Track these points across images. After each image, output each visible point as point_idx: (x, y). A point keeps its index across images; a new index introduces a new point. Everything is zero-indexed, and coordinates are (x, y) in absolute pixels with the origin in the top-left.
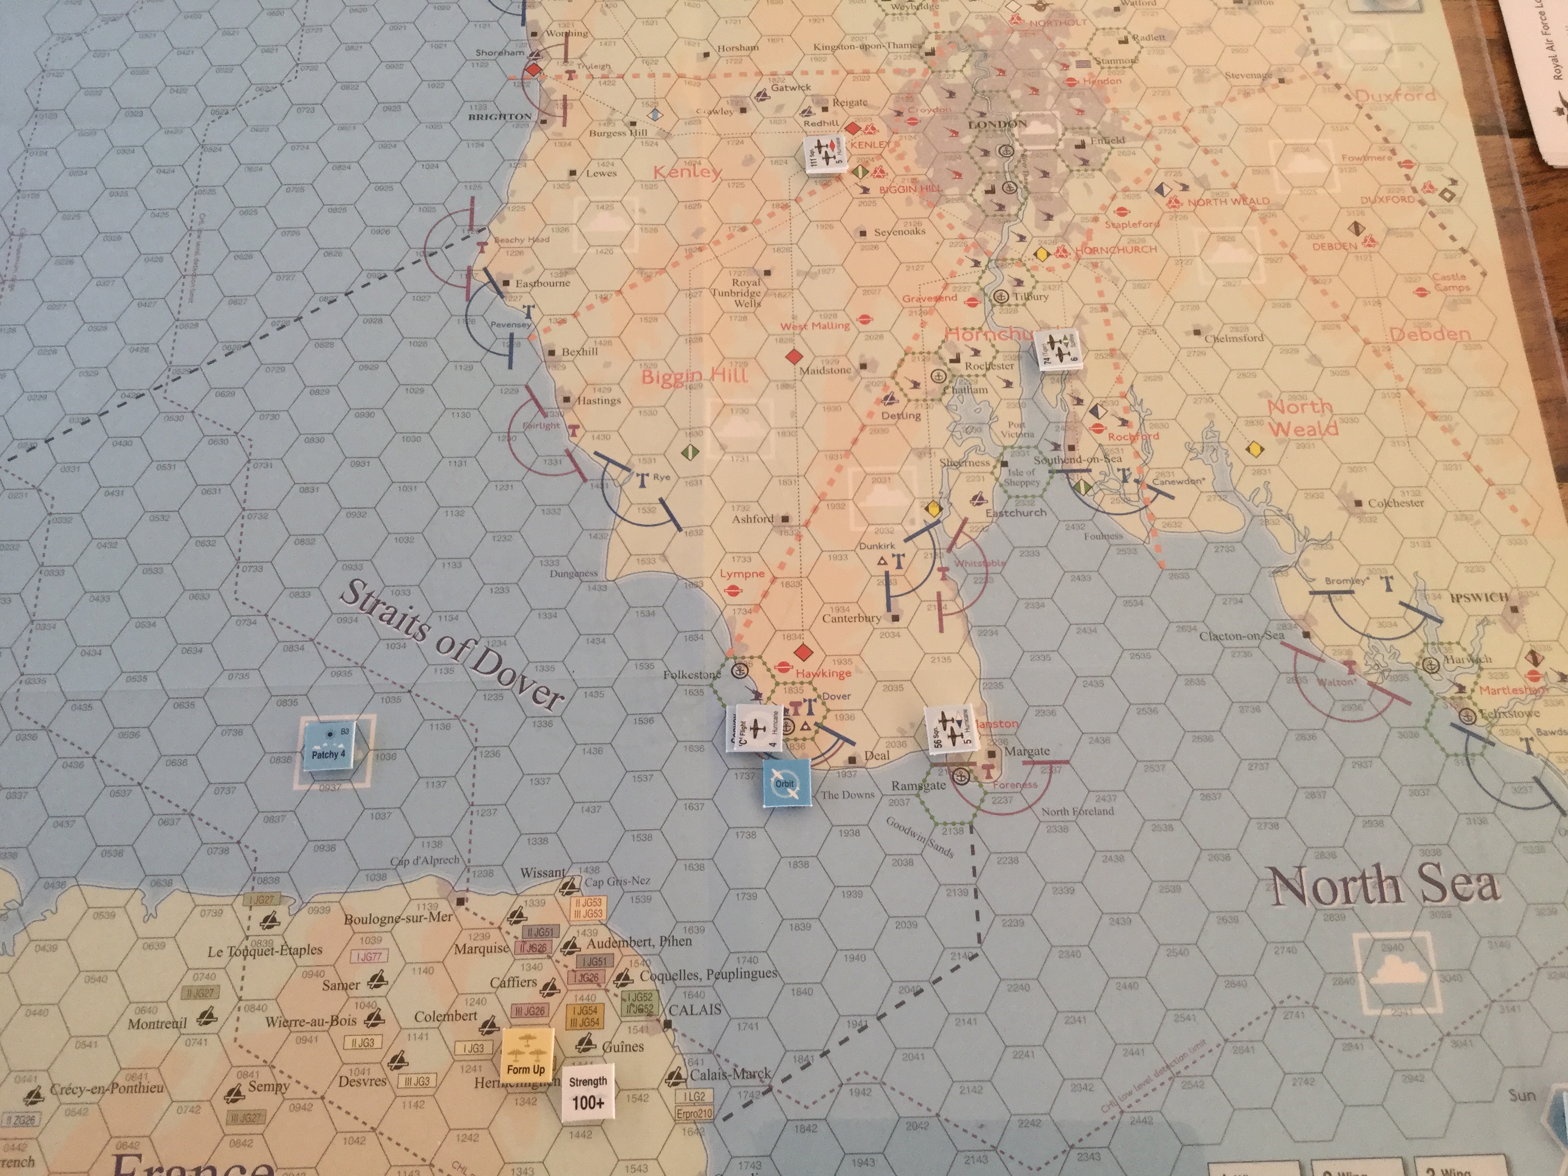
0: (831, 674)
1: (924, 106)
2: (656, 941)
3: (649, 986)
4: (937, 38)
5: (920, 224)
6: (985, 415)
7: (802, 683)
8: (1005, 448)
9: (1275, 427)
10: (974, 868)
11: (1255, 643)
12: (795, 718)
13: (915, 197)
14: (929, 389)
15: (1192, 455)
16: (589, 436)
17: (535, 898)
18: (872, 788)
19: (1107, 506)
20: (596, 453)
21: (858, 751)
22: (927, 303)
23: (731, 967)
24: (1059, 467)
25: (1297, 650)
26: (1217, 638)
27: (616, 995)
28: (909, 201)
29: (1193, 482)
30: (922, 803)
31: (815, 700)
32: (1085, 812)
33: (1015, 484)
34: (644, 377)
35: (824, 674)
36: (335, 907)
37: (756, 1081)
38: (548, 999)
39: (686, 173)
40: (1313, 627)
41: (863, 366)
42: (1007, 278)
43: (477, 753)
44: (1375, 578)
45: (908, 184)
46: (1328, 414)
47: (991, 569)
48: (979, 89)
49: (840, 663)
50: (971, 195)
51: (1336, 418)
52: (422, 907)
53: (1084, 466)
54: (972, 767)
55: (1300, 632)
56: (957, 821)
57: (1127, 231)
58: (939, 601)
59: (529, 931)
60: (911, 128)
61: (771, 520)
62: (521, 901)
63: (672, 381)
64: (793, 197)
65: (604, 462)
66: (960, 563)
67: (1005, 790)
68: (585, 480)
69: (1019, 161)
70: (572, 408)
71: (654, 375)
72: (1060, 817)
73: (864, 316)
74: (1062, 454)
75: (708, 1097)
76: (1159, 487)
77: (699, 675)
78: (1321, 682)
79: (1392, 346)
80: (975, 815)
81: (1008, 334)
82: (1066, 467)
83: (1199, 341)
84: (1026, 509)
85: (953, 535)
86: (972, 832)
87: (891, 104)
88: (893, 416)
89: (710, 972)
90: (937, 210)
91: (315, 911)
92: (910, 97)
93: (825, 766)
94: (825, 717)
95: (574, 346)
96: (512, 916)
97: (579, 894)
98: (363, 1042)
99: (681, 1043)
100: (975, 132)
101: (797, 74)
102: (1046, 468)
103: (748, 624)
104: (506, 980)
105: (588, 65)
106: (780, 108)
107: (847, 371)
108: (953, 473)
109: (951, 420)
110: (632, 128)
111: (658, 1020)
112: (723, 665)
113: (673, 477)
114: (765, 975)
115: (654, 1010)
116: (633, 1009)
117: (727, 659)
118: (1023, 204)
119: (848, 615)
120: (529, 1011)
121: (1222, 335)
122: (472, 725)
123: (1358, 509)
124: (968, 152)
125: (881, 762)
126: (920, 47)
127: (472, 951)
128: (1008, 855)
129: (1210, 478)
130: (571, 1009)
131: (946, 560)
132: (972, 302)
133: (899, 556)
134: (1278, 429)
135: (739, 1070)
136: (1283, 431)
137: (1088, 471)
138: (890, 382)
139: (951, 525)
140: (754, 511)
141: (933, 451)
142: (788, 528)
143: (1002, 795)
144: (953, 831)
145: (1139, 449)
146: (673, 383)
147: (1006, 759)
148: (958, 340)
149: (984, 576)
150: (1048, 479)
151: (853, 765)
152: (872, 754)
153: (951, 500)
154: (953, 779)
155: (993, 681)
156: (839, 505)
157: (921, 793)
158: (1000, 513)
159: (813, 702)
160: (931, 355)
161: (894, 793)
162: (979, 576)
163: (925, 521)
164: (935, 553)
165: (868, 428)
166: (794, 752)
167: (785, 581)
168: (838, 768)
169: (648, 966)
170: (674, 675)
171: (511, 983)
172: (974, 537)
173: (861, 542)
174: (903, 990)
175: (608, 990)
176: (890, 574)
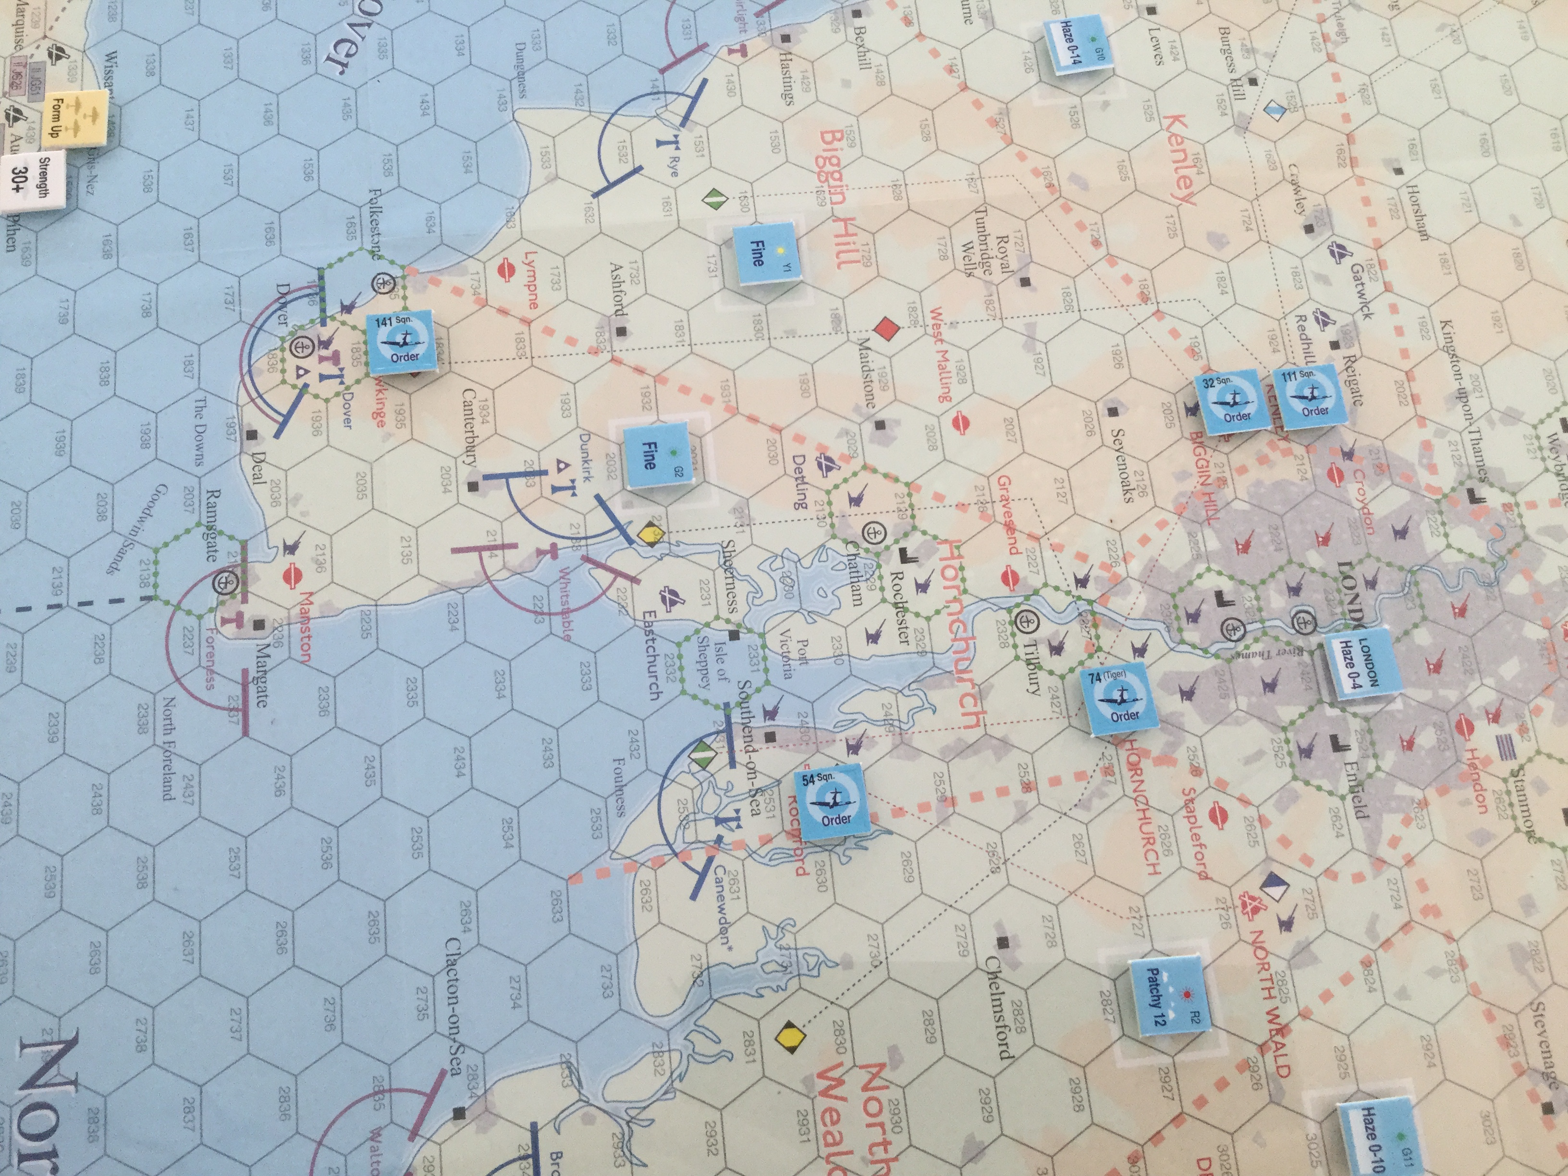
0: (381, 402)
1: (1370, 495)
4: (1507, 507)
5: (1143, 493)
6: (814, 603)
8: (762, 635)
9: (835, 1074)
10: (90, 603)
11: (444, 1028)
12: (314, 358)
13: (1192, 484)
14: (851, 520)
15: (773, 930)
16: (732, 69)
18: (210, 460)
19: (672, 794)
20: (705, 82)
21: (266, 443)
22: (999, 510)
24: (736, 717)
25: (430, 1098)
26: (451, 965)
28: (1182, 476)
29: (723, 931)
30: (188, 531)
31: (342, 383)
32: (168, 759)
33: (702, 654)
34: (832, 133)
35: (381, 392)
39: (1181, 156)
40: (475, 1125)
41: (880, 425)
42: (1063, 630)
45: (1214, 473)
47: (556, 619)
48: (1420, 576)
49: (399, 413)
50: (1209, 569)
53: (741, 757)
54: (239, 597)
55: (465, 1102)
56: (159, 580)
57: (1183, 826)
58: (503, 547)
59: (38, 69)
60: (1322, 472)
61: (619, 312)
62: (76, 56)
63: (828, 168)
64: (1162, 307)
65: (692, 92)
66: (565, 574)
67: (204, 644)
68: (662, 71)
69: (1288, 643)
70: (773, 46)
71: (836, 144)
72: (160, 723)
73: (966, 423)
74: (759, 722)
76: (710, 878)
77: (376, 233)
78: (376, 1135)
80: (167, 603)
81: (961, 634)
82: (737, 731)
83: (987, 946)
84: (660, 668)
85: (610, 563)
86: (142, 599)
87: (1363, 442)
88: (799, 470)
90: (1172, 518)
92: (1382, 469)
93: (244, 398)
94: (316, 396)
95: (869, 40)
96: (61, 49)
100: (1333, 570)
101: (1389, 297)
102: (734, 699)
103: (458, 291)
105: (1342, 14)
106: (1323, 279)
107: (870, 403)
108: (713, 560)
109: (801, 553)
110: (1245, 80)
112: (392, 262)
113: (674, 181)
117: (403, 267)
118: (1205, 651)
119: (477, 422)
121: (1003, 987)
124: (1290, 562)
125: (249, 473)
126: (1482, 480)
128: (107, 648)
129: (735, 958)
131: (569, 555)
132: (1010, 578)
133: (573, 488)
134: (831, 1080)
136: (831, 1088)
137: (732, 763)
138: (855, 465)
139: (626, 560)
140: (631, 291)
141: (747, 529)
142: (607, 336)
143: (196, 640)
144: (145, 573)
145: (776, 843)
146: (825, 169)
147: (251, 646)
148: (941, 559)
149: (546, 610)
150: (713, 701)
151: (245, 437)
152: (263, 461)
153: (666, 559)
154: (222, 571)
155: (373, 624)
156: (649, 401)
157: (203, 529)
158: (652, 632)
159: (339, 380)
160: (909, 520)
161: (204, 492)
162: (545, 602)
163: (630, 522)
164: (580, 539)
165: (777, 436)
166: (265, 359)
167: (526, 337)
168: (241, 417)
170: (375, 202)
172: (608, 593)
173: (591, 436)
176: (543, 477)
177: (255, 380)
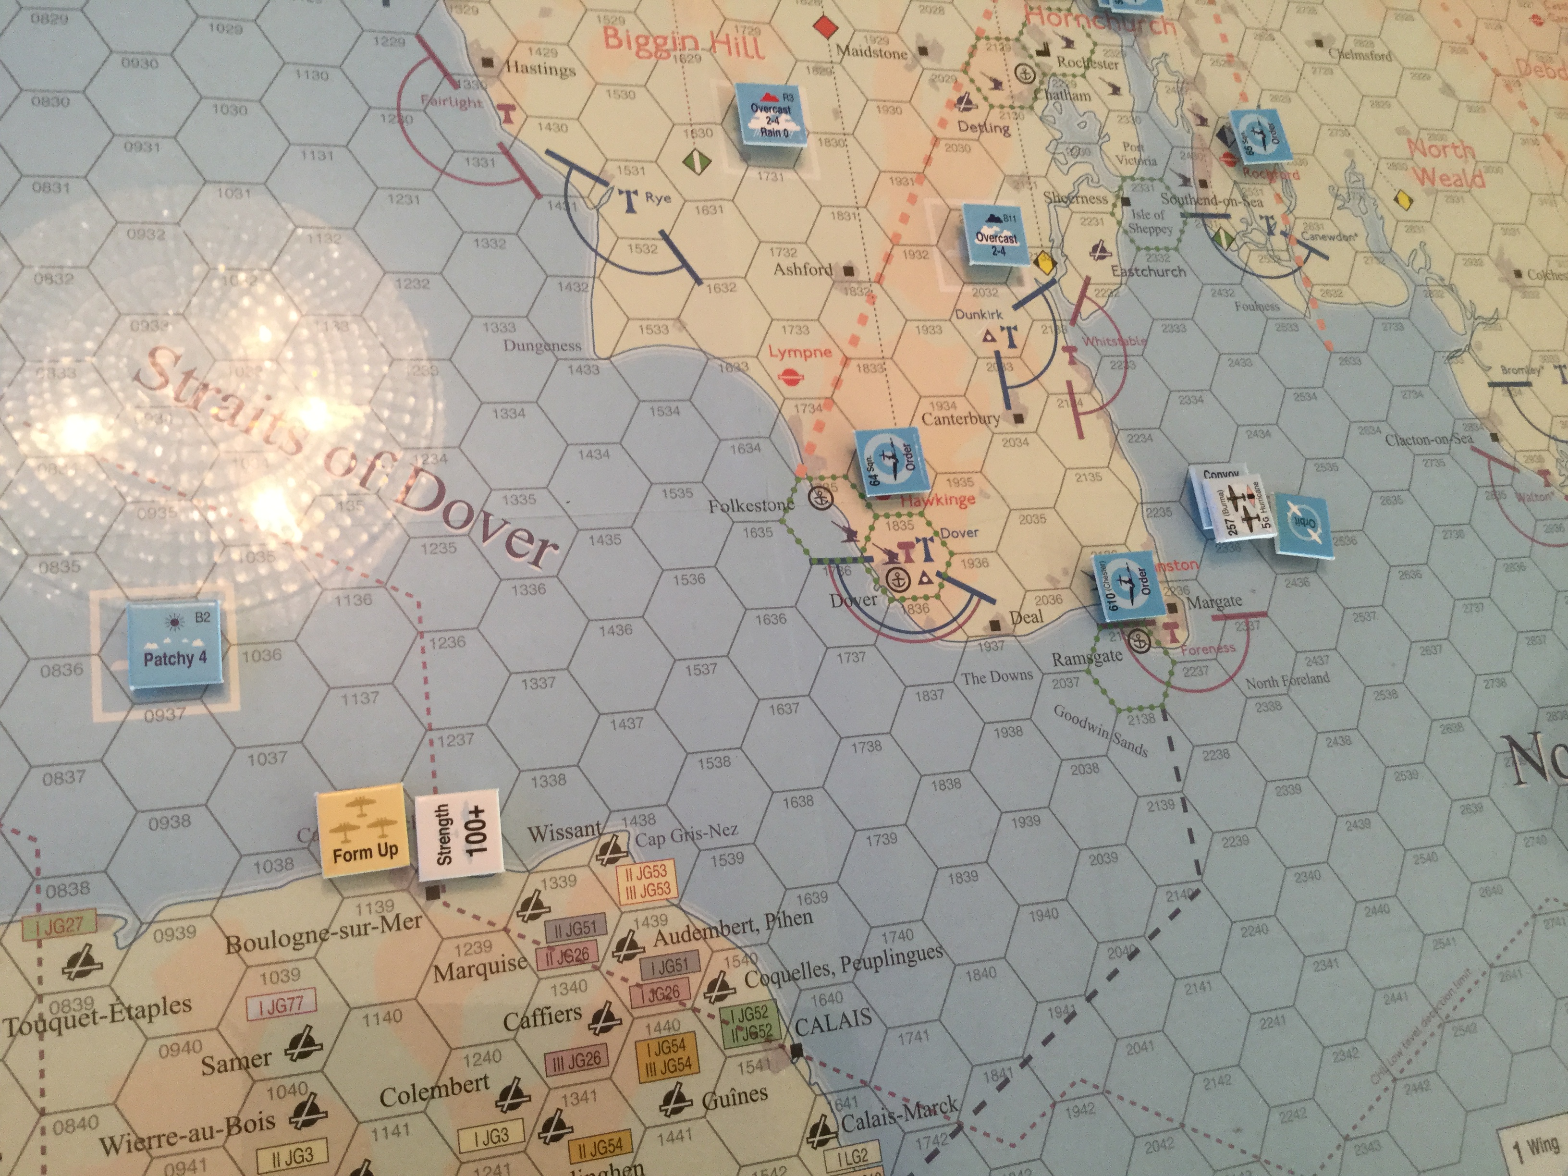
0: (949, 500)
2: (760, 923)
3: (760, 994)
6: (1092, 132)
7: (910, 515)
8: (1124, 179)
9: (1420, 173)
10: (1176, 769)
11: (1444, 448)
12: (908, 567)
14: (1016, 92)
15: (1339, 203)
16: (532, 123)
17: (557, 874)
18: (1028, 665)
19: (1255, 265)
20: (548, 152)
21: (1002, 611)
23: (875, 949)
24: (1191, 208)
25: (1491, 458)
26: (1404, 442)
27: (711, 1016)
30: (1096, 682)
31: (932, 540)
32: (1298, 681)
33: (1143, 230)
34: (607, 38)
35: (938, 501)
36: (204, 926)
37: (939, 1119)
38: (603, 1038)
40: (1499, 427)
41: (923, 51)
43: (426, 642)
44: (1549, 366)
46: (1472, 162)
47: (1130, 349)
49: (958, 484)
51: (1481, 166)
52: (365, 909)
53: (1221, 209)
54: (1150, 628)
55: (1487, 433)
56: (1145, 705)
58: (1071, 393)
59: (556, 929)
61: (829, 271)
62: (535, 881)
63: (651, 47)
65: (565, 169)
66: (1088, 341)
67: (1196, 657)
68: (538, 196)
70: (498, 77)
71: (622, 34)
72: (1269, 691)
74: (1193, 191)
75: (873, 1156)
76: (1312, 244)
77: (761, 507)
78: (1520, 498)
79: (1521, 80)
80: (1166, 695)
82: (1201, 209)
83: (1324, 54)
84: (1159, 266)
85: (1075, 301)
86: (1165, 719)
89: (845, 961)
91: (169, 935)
93: (959, 635)
94: (949, 564)
96: (525, 905)
97: (628, 860)
98: (292, 1155)
99: (821, 1077)
102: (1177, 209)
104: (530, 1014)
107: (902, 56)
108: (1063, 212)
109: (1051, 138)
111: (782, 1047)
112: (794, 490)
113: (677, 201)
114: (927, 955)
115: (775, 1032)
116: (742, 1034)
117: (798, 480)
119: (956, 414)
120: (574, 1059)
121: (1347, 49)
122: (409, 595)
123: (1518, 282)
125: (1033, 626)
127: (465, 973)
128: (1215, 748)
129: (1363, 234)
130: (643, 1048)
131: (1070, 337)
133: (1009, 329)
134: (1424, 176)
135: (912, 1107)
136: (1428, 178)
137: (1226, 216)
138: (962, 78)
139: (1071, 287)
140: (804, 257)
141: (1032, 179)
142: (854, 285)
143: (1194, 665)
144: (1142, 719)
145: (1280, 191)
146: (653, 50)
147: (1192, 614)
148: (1043, 23)
149: (1123, 359)
150: (1181, 226)
151: (997, 633)
152: (1020, 615)
153: (1066, 251)
154: (1129, 644)
155: (1159, 506)
156: (920, 253)
157: (1093, 666)
158: (1130, 270)
159: (929, 543)
160: (1011, 43)
161: (1056, 669)
162: (1116, 359)
163: (1036, 280)
164: (1056, 326)
165: (942, 143)
166: (915, 617)
167: (862, 362)
168: (978, 638)
169: (755, 964)
170: (725, 507)
171: (539, 1019)
172: (1102, 305)
173: (958, 307)
174: (1113, 954)
175: (699, 1011)
176: (1002, 355)
177: (938, 625)
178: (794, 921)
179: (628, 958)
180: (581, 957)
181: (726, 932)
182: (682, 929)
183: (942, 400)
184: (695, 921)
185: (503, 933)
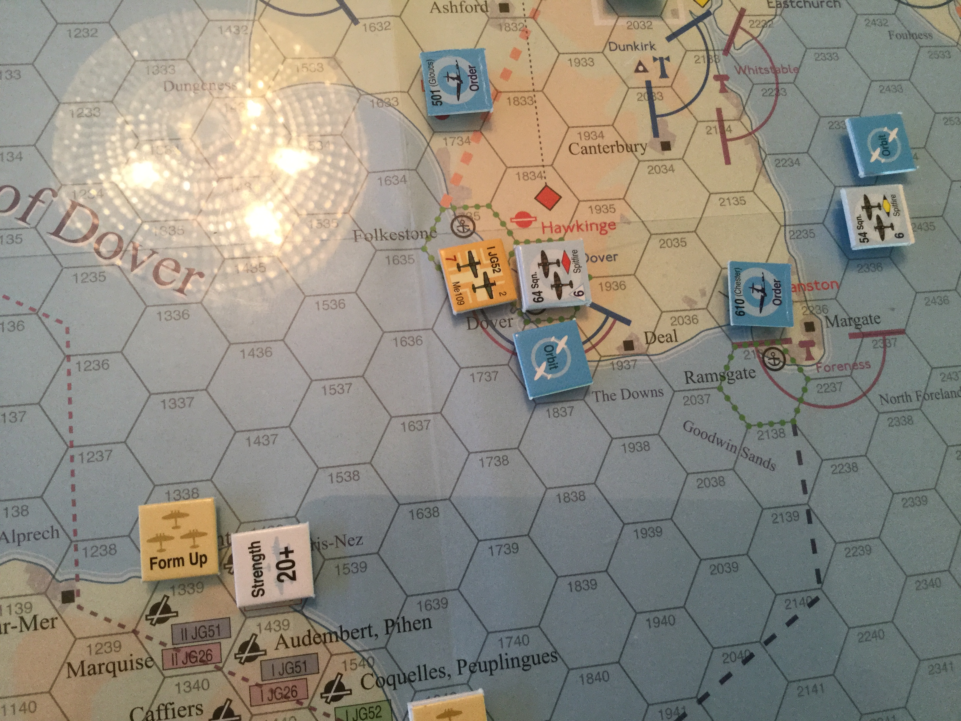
2: (379, 628)
3: (375, 695)
7: (550, 240)
10: (804, 483)
18: (659, 384)
21: (636, 331)
23: (491, 653)
30: (727, 398)
32: (932, 396)
35: (579, 227)
43: (72, 365)
47: (782, 77)
49: (600, 211)
54: (786, 346)
56: (776, 420)
58: (721, 120)
59: (183, 632)
61: (484, 8)
62: (165, 588)
66: (741, 70)
67: (832, 374)
72: (903, 406)
77: (404, 235)
80: (797, 411)
85: (729, 32)
86: (795, 434)
89: (461, 663)
93: (593, 355)
96: (154, 610)
103: (467, 158)
104: (154, 709)
112: (438, 220)
114: (541, 660)
117: (442, 210)
119: (603, 143)
122: (59, 321)
125: (667, 346)
127: (94, 670)
128: (844, 462)
131: (723, 66)
133: (661, 59)
139: (725, 18)
142: (510, 21)
143: (829, 381)
144: (771, 434)
147: (828, 332)
149: (774, 86)
151: (631, 352)
152: (654, 334)
154: (763, 362)
155: (801, 228)
157: (725, 384)
158: (785, 2)
161: (688, 387)
162: (767, 87)
163: (691, 13)
164: (708, 55)
167: (512, 95)
168: (613, 357)
169: (371, 667)
170: (369, 236)
171: (163, 714)
172: (756, 35)
173: (610, 41)
174: (727, 658)
175: (315, 709)
176: (653, 85)
178: (413, 627)
179: (249, 659)
180: (204, 658)
181: (345, 637)
182: (302, 633)
183: (590, 130)
184: (316, 626)
185: (133, 635)
